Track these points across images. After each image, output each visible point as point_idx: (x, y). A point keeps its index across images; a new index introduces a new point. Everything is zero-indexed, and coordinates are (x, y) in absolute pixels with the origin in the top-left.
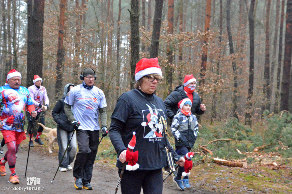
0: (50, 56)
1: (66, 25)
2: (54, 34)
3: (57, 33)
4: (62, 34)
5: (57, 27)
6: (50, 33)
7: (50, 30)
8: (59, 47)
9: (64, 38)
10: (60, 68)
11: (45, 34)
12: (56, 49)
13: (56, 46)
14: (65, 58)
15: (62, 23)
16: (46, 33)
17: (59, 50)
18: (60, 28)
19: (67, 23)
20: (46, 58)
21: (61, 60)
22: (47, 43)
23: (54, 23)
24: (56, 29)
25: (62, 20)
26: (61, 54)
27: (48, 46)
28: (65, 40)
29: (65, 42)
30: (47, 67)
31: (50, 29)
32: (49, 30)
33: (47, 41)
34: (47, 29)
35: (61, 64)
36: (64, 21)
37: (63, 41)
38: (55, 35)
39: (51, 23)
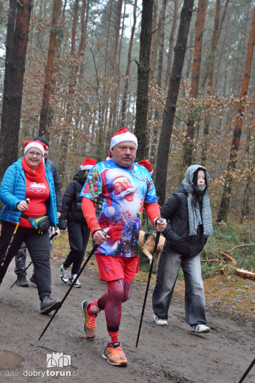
0: (32, 118)
1: (55, 77)
2: (39, 89)
3: (43, 87)
4: (48, 90)
5: (43, 79)
6: (33, 88)
7: (34, 84)
8: (43, 106)
9: (52, 95)
10: (43, 134)
11: (26, 88)
12: (40, 108)
13: (41, 104)
14: (51, 122)
15: (50, 74)
16: (29, 87)
17: (43, 110)
18: (46, 82)
19: (57, 75)
20: (26, 121)
21: (45, 124)
22: (29, 100)
23: (40, 75)
24: (41, 83)
25: (50, 69)
26: (46, 115)
27: (29, 104)
28: (53, 98)
29: (53, 100)
30: (29, 132)
31: (35, 82)
32: (32, 84)
33: (29, 98)
34: (30, 82)
35: (44, 129)
36: (52, 72)
37: (48, 99)
38: (40, 91)
39: (36, 74)
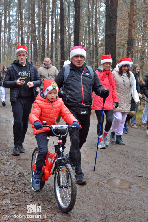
0: (122, 45)
1: (135, 19)
2: (126, 27)
3: (128, 27)
4: (131, 27)
5: (128, 21)
6: (122, 27)
7: (122, 25)
8: (129, 37)
9: (133, 30)
10: (130, 54)
11: (118, 28)
12: (127, 39)
13: (127, 36)
14: (134, 47)
15: (132, 17)
16: (119, 27)
17: (129, 39)
18: (130, 22)
19: (136, 17)
20: (119, 47)
21: (130, 48)
22: (120, 35)
23: (126, 19)
24: (126, 23)
25: (131, 15)
26: (131, 43)
27: (120, 37)
28: (134, 31)
29: (134, 33)
30: (121, 54)
31: (123, 24)
32: (121, 25)
33: (120, 33)
34: (120, 24)
35: (131, 51)
37: (132, 33)
38: (126, 28)
39: (123, 19)
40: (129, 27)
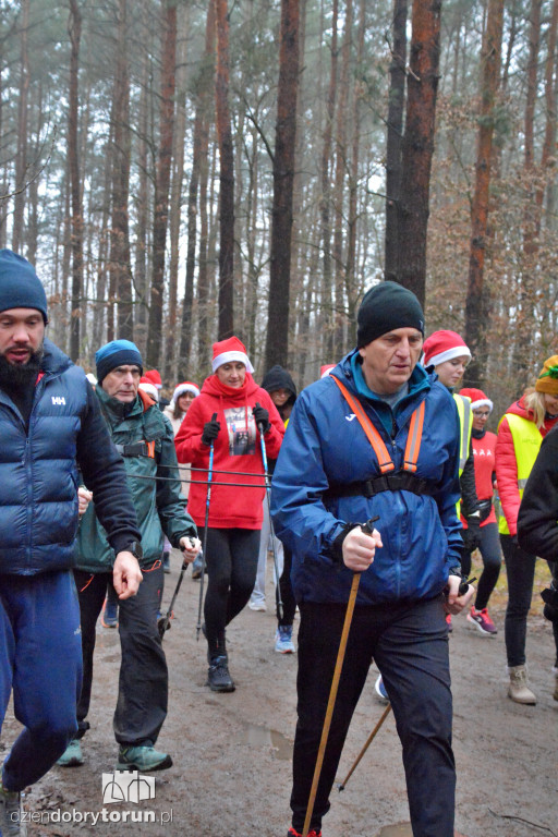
0: (447, 315)
1: (493, 221)
2: (459, 251)
3: (468, 248)
4: (480, 250)
5: (469, 230)
6: (448, 249)
7: (449, 241)
8: (471, 287)
9: (489, 261)
11: (431, 251)
12: (464, 292)
13: (466, 283)
14: (489, 319)
15: (482, 216)
16: (437, 249)
17: (471, 295)
18: (475, 233)
19: (497, 216)
20: (435, 322)
21: (477, 325)
22: (439, 277)
23: (460, 220)
24: (463, 236)
25: (480, 207)
26: (478, 307)
27: (441, 286)
28: (492, 266)
29: (491, 271)
31: (450, 237)
32: (444, 240)
33: (439, 272)
34: (438, 238)
36: (487, 211)
37: (482, 271)
38: (462, 254)
39: (452, 220)
40: (472, 248)
